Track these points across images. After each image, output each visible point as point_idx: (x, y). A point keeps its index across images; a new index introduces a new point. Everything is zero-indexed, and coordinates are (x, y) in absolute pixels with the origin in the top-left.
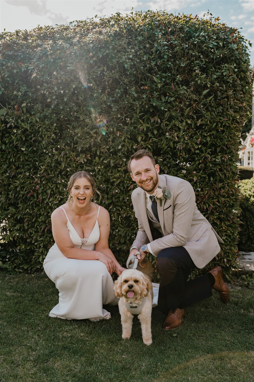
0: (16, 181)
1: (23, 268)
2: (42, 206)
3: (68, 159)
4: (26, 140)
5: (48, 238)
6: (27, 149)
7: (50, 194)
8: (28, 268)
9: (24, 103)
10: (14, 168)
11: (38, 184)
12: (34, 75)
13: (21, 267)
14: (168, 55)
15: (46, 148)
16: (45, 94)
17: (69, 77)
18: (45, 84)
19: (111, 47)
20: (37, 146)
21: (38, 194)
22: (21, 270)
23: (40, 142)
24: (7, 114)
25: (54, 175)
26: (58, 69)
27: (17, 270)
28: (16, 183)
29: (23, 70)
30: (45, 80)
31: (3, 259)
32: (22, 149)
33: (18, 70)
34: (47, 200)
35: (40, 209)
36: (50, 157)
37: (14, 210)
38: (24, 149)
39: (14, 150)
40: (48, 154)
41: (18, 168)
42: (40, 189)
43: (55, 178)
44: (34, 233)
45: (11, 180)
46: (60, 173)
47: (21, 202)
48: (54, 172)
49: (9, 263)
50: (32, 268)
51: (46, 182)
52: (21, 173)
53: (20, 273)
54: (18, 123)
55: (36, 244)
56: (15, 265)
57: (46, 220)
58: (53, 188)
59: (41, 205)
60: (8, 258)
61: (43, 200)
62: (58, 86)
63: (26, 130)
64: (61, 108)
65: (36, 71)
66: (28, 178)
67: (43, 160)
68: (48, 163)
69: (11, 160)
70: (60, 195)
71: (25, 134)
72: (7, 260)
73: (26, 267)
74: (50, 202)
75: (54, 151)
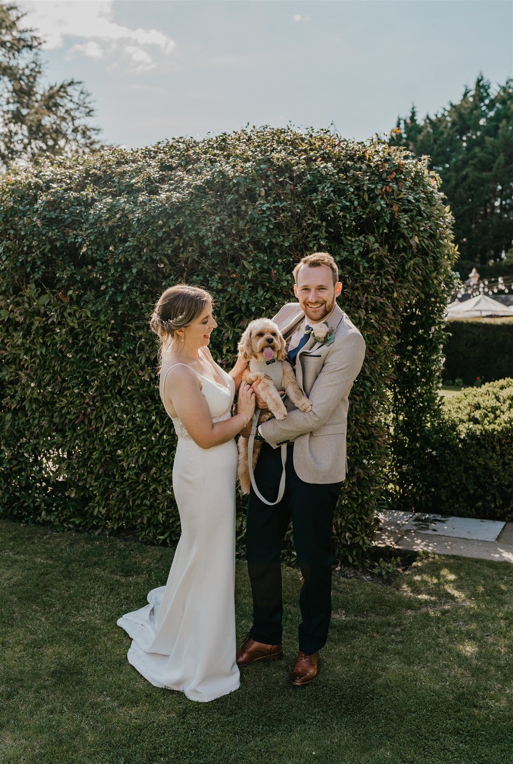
0: (62, 399)
1: (73, 523)
2: (97, 436)
3: (130, 373)
4: (73, 343)
5: (105, 484)
6: (74, 354)
7: (106, 420)
8: (81, 522)
9: (71, 289)
10: (60, 380)
11: (90, 406)
12: (84, 250)
13: (71, 520)
14: (267, 227)
15: (99, 356)
16: (99, 278)
17: (131, 255)
18: (99, 263)
19: (187, 212)
20: (88, 353)
21: (90, 421)
22: (71, 526)
23: (92, 346)
24: (49, 304)
25: (110, 395)
26: (117, 240)
27: (65, 525)
28: (62, 401)
29: (69, 241)
30: (98, 257)
31: (48, 508)
32: (68, 355)
33: (63, 242)
34: (102, 429)
35: (94, 442)
36: (105, 368)
37: (60, 439)
38: (71, 356)
39: (58, 355)
40: (102, 364)
41: (64, 381)
42: (92, 413)
43: (112, 398)
44: (86, 474)
45: (55, 396)
46: (119, 392)
47: (69, 429)
48: (111, 391)
49: (56, 513)
50: (87, 523)
51: (100, 404)
52: (69, 388)
53: (69, 529)
54: (63, 317)
55: (91, 489)
56: (65, 517)
57: (102, 457)
58: (109, 413)
59: (95, 436)
60: (55, 507)
61: (97, 429)
62: (116, 267)
63: (73, 328)
64: (119, 299)
65: (87, 243)
66: (77, 396)
67: (96, 372)
68: (102, 377)
69: (56, 368)
70: (119, 424)
71: (73, 334)
72: (54, 509)
73: (77, 522)
74: (106, 433)
75: (111, 360)
